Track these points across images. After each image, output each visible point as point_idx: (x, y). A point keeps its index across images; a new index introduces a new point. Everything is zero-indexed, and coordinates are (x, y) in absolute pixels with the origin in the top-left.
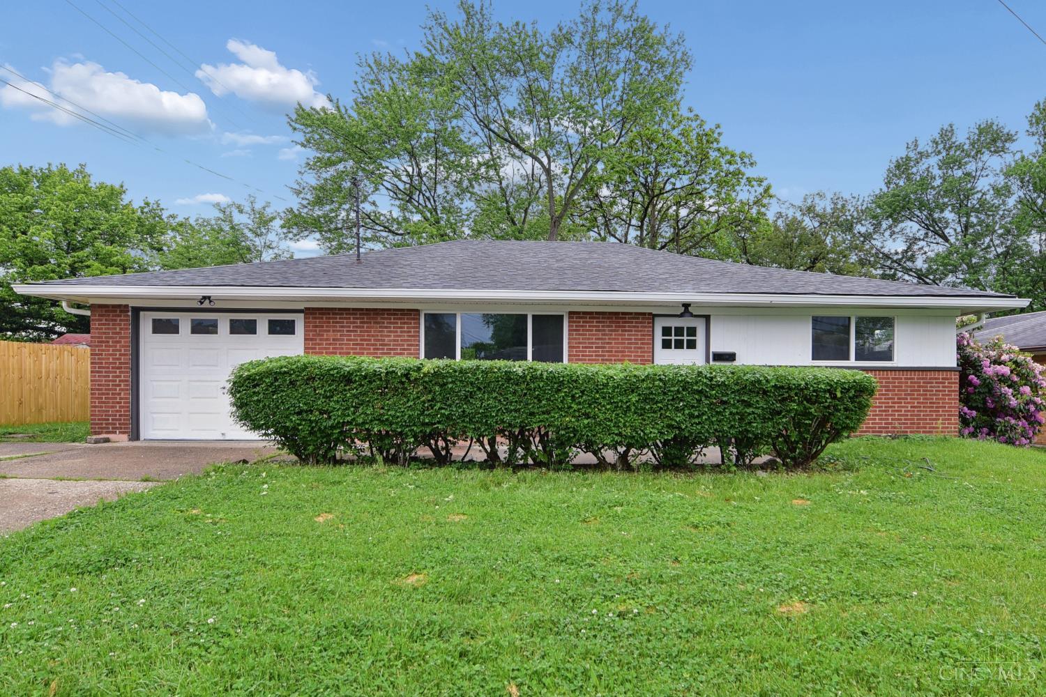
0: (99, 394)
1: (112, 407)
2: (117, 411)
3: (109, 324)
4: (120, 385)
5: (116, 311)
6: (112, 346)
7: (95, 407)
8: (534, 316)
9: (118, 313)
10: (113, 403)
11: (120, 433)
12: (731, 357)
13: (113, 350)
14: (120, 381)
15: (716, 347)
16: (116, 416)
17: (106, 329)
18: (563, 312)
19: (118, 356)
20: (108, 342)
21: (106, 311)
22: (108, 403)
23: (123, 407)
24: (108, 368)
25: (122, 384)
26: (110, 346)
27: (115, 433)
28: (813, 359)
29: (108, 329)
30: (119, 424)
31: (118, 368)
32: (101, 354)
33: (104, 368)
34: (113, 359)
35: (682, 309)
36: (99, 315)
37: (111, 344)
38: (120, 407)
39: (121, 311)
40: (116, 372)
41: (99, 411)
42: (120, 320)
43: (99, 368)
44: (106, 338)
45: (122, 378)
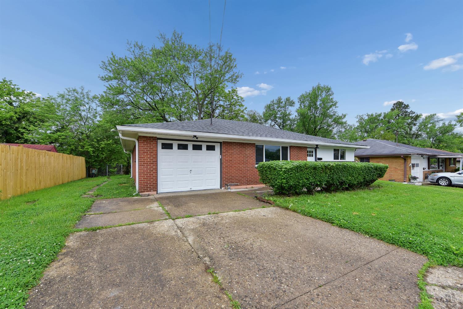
0: (143, 175)
1: (150, 180)
2: (152, 182)
3: (148, 145)
4: (153, 171)
5: (151, 139)
6: (149, 154)
7: (141, 180)
8: (282, 147)
9: (152, 140)
10: (150, 178)
11: (153, 191)
12: (321, 159)
13: (150, 156)
14: (153, 169)
15: (318, 156)
16: (151, 184)
17: (146, 147)
18: (288, 146)
19: (152, 158)
20: (148, 152)
21: (146, 139)
22: (148, 178)
23: (154, 180)
24: (148, 163)
25: (154, 170)
26: (148, 154)
27: (151, 191)
28: (334, 159)
29: (148, 147)
30: (153, 187)
31: (152, 163)
32: (144, 158)
33: (145, 163)
34: (150, 160)
35: (316, 146)
36: (143, 141)
37: (149, 153)
38: (153, 180)
39: (153, 140)
40: (151, 165)
41: (143, 182)
42: (153, 143)
43: (143, 163)
44: (146, 150)
45: (154, 168)
